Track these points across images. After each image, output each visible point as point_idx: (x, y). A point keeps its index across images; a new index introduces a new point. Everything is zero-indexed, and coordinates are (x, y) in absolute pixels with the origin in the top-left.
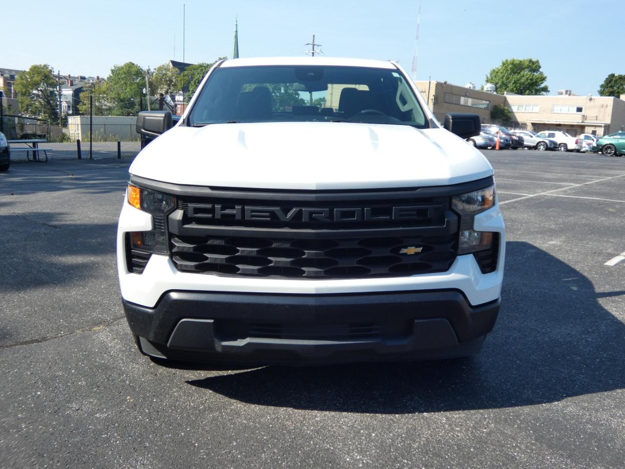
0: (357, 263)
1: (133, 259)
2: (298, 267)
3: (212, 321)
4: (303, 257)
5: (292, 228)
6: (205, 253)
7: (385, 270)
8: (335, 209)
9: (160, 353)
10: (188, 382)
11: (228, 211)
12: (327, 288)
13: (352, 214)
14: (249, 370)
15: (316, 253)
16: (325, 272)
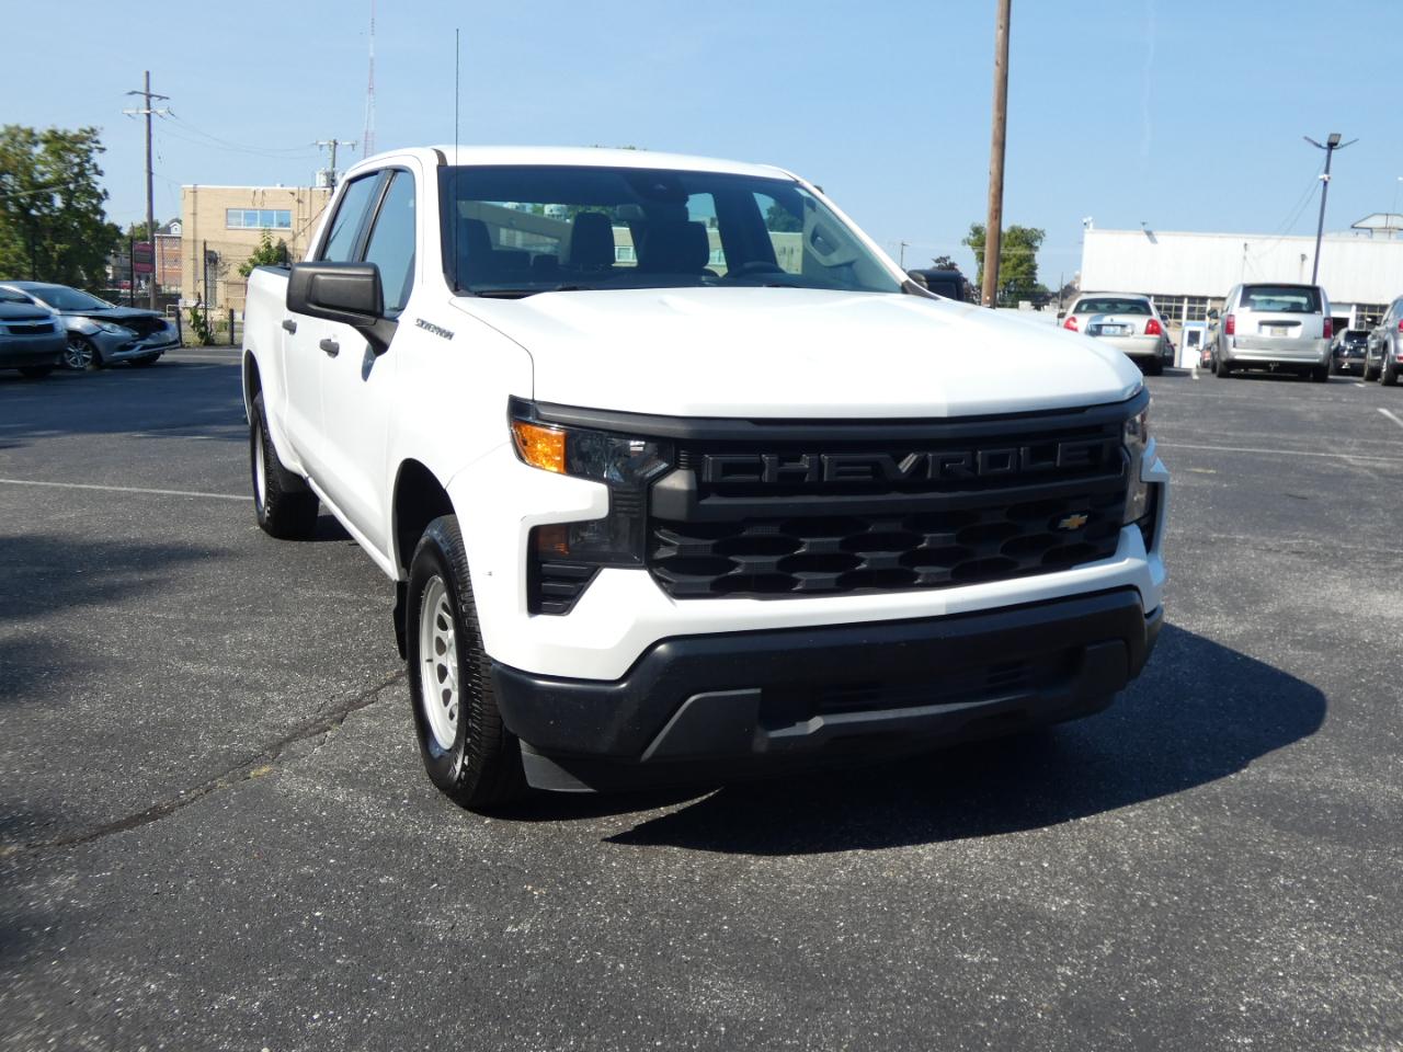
0: (1002, 552)
1: (544, 584)
2: (907, 568)
3: (758, 691)
4: (921, 546)
5: (906, 492)
6: (731, 555)
7: (1036, 562)
8: (980, 453)
9: (580, 782)
10: (607, 840)
11: (790, 466)
12: (963, 603)
13: (1003, 460)
14: (696, 801)
15: (944, 537)
16: (953, 574)
